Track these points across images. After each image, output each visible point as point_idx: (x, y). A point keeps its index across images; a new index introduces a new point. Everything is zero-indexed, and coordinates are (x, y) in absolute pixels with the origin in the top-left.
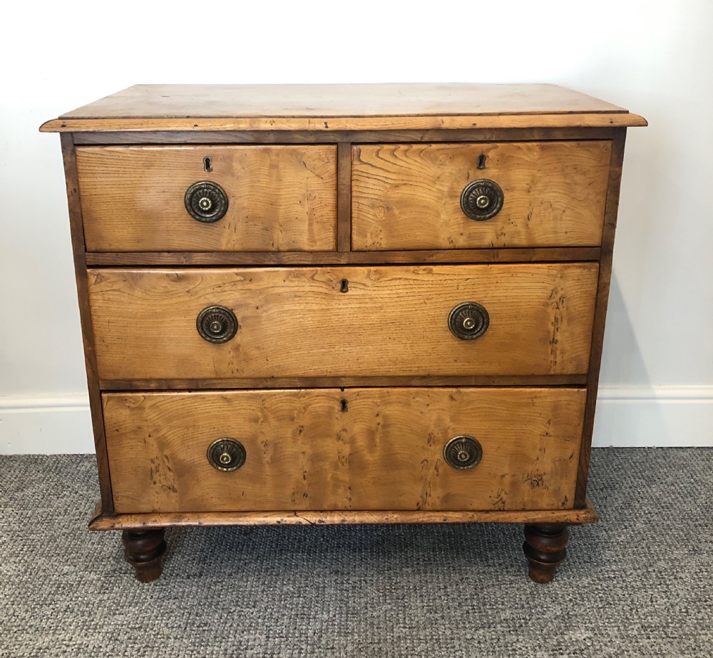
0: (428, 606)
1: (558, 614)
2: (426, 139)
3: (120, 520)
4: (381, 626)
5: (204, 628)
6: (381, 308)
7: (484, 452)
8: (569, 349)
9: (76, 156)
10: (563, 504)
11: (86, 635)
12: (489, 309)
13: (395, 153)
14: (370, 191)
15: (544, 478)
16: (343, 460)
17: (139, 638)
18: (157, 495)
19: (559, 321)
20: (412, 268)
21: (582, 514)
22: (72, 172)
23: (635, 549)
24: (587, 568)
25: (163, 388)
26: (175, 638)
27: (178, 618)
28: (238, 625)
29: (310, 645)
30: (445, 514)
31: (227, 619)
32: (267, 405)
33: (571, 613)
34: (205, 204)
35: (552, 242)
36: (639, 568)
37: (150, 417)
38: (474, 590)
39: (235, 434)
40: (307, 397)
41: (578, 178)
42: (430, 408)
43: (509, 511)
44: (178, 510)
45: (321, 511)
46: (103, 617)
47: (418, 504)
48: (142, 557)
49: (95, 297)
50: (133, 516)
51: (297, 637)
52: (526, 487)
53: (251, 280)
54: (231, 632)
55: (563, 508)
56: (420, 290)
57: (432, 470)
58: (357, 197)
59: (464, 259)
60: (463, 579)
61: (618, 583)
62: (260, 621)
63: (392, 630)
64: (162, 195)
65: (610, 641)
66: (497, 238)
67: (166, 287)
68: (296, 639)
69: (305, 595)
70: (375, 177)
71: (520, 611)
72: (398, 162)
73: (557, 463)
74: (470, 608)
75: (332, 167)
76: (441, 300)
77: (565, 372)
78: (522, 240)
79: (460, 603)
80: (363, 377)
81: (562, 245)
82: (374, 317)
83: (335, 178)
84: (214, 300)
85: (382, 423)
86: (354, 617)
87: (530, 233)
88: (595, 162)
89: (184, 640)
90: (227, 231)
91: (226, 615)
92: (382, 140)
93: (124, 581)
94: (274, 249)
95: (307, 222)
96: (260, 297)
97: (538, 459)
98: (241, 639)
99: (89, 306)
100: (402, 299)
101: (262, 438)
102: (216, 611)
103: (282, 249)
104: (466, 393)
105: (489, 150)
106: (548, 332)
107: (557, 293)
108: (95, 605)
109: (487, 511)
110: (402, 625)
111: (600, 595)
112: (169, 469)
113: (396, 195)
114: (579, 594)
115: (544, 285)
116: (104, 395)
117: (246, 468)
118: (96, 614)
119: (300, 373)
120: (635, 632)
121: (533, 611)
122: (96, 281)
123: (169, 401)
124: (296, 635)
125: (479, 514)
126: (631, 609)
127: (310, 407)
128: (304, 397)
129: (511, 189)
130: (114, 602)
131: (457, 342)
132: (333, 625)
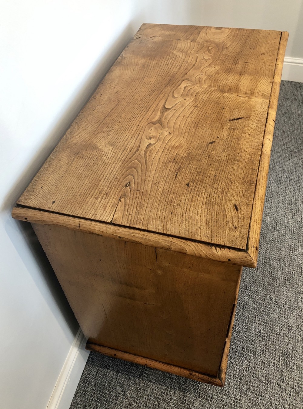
5: (245, 349)
132: (251, 296)
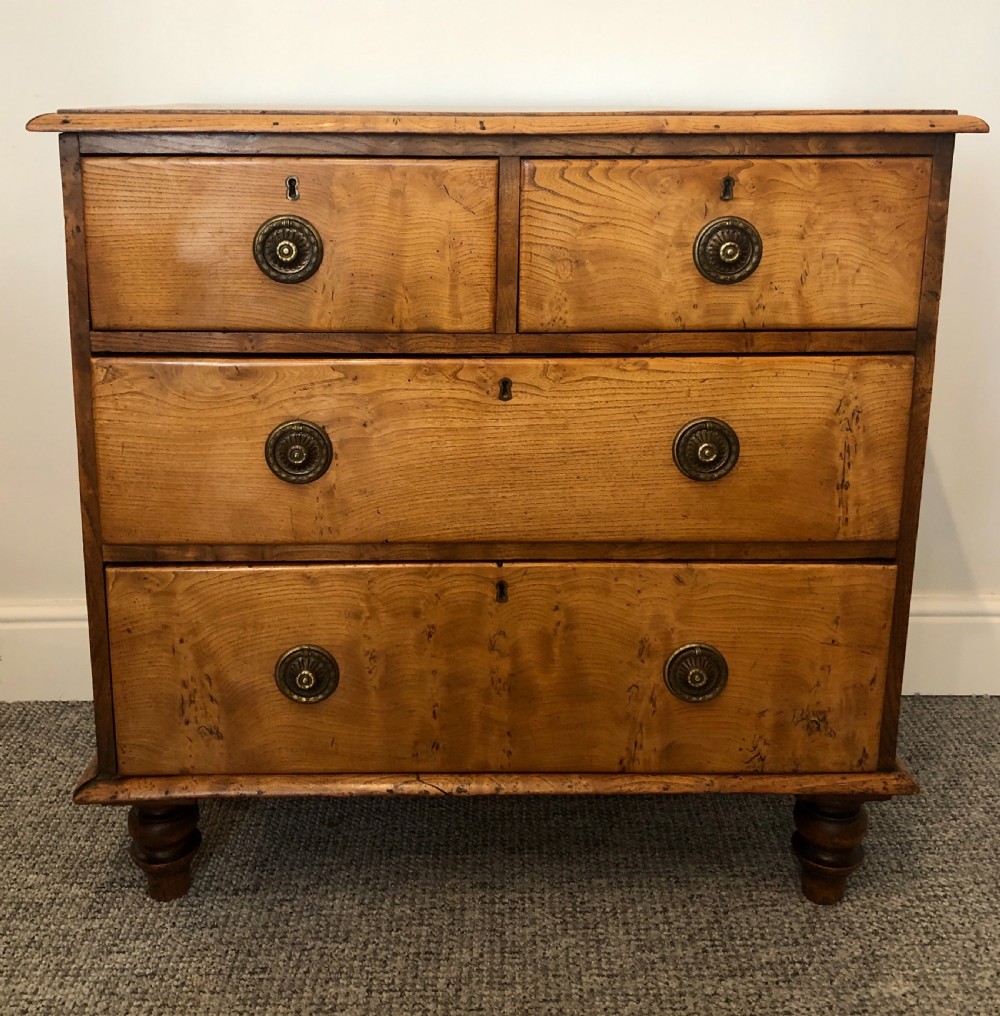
0: (638, 940)
1: (856, 954)
2: (639, 152)
3: (126, 786)
4: (562, 972)
5: (261, 976)
6: (565, 427)
7: (730, 673)
8: (868, 498)
9: (83, 172)
10: (860, 762)
11: (61, 985)
12: (739, 429)
13: (590, 173)
14: (549, 234)
15: (830, 717)
16: (499, 685)
17: (151, 991)
18: (189, 744)
19: (852, 451)
20: (615, 361)
21: (892, 781)
22: (76, 200)
23: (974, 852)
24: (898, 880)
25: (207, 560)
26: (212, 993)
27: (217, 959)
28: (320, 970)
29: (441, 1003)
30: (666, 779)
31: (300, 960)
32: (376, 590)
33: (878, 953)
34: (286, 250)
35: (839, 322)
36: (983, 882)
37: (183, 609)
38: (712, 914)
39: (321, 638)
40: (442, 576)
41: (878, 217)
42: (641, 596)
43: (771, 774)
44: (223, 770)
45: (462, 774)
46: (91, 956)
47: (621, 762)
48: (160, 855)
49: (102, 404)
50: (149, 781)
51: (418, 991)
52: (798, 733)
53: (355, 379)
54: (308, 982)
55: (860, 769)
56: (627, 398)
57: (645, 703)
58: (529, 244)
59: (699, 346)
60: (693, 896)
61: (951, 905)
62: (356, 963)
63: (580, 979)
64: (218, 238)
65: (947, 998)
66: (752, 313)
67: (217, 389)
68: (418, 994)
69: (431, 921)
70: (558, 211)
71: (794, 949)
72: (595, 188)
73: (850, 692)
74: (709, 943)
75: (491, 195)
76: (662, 414)
77: (861, 536)
78: (792, 318)
79: (691, 936)
80: (534, 544)
81: (854, 325)
82: (552, 442)
83: (494, 213)
84: (296, 411)
85: (563, 621)
86: (515, 958)
87: (804, 306)
88: (905, 192)
89: (228, 995)
90: (320, 297)
91: (298, 955)
92: (570, 153)
93: (127, 899)
94: (394, 328)
95: (448, 283)
96: (370, 407)
97: (818, 685)
98: (324, 994)
99: (92, 421)
100: (599, 412)
101: (366, 646)
102: (282, 948)
103: (406, 327)
104: (702, 572)
105: (740, 169)
106: (835, 469)
107: (847, 405)
108: (78, 937)
109: (736, 775)
110: (596, 971)
111: (924, 924)
112: (212, 699)
113: (590, 241)
114: (889, 922)
115: (827, 390)
116: (110, 571)
117: (339, 698)
118: (79, 951)
119: (432, 535)
120: (987, 983)
121: (815, 950)
122: (106, 377)
123: (217, 580)
124: (418, 987)
125: (723, 778)
126: (977, 947)
127: (446, 594)
128: (437, 576)
129: (775, 234)
130: (109, 933)
131: (688, 485)
132: (480, 971)
